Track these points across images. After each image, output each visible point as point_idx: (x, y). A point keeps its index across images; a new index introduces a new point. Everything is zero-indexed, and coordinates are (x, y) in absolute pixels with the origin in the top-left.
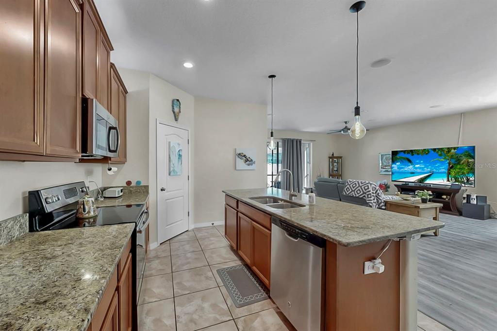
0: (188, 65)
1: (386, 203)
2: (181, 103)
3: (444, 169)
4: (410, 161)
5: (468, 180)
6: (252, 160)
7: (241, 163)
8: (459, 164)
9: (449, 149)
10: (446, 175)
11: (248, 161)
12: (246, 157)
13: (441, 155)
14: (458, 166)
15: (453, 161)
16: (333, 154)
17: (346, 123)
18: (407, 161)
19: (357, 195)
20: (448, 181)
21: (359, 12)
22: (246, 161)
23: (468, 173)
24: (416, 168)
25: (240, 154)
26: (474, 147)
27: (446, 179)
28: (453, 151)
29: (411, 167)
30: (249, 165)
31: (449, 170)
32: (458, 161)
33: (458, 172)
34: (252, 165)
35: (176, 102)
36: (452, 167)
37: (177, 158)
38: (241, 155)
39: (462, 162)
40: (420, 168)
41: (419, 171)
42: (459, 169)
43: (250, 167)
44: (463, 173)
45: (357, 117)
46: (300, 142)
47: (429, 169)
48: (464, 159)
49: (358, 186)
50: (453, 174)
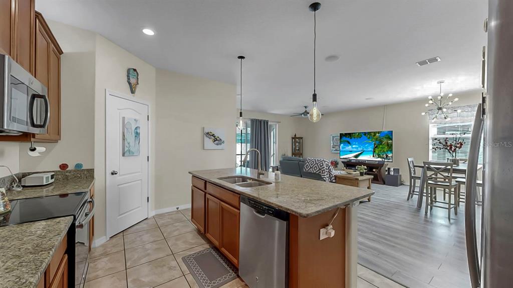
0: (149, 32)
1: (336, 176)
2: (139, 74)
3: (371, 148)
4: (349, 143)
5: (387, 156)
6: (221, 140)
7: (209, 143)
8: (381, 144)
9: (375, 133)
10: (372, 153)
11: (217, 140)
12: (214, 137)
13: (369, 138)
14: (381, 146)
15: (377, 142)
16: (295, 135)
17: (306, 107)
18: (347, 143)
19: (315, 172)
20: (374, 157)
21: (316, 12)
22: (215, 141)
23: (387, 152)
24: (353, 148)
25: (208, 133)
26: (392, 131)
27: (372, 155)
28: (377, 135)
29: (350, 147)
30: (217, 144)
31: (374, 149)
32: (381, 142)
33: (380, 151)
34: (221, 144)
35: (132, 73)
36: (376, 147)
37: (134, 137)
38: (209, 135)
39: (384, 143)
40: (355, 148)
41: (355, 150)
42: (382, 148)
43: (219, 147)
44: (384, 151)
45: (315, 102)
46: (267, 123)
47: (361, 149)
48: (385, 141)
49: (315, 163)
50: (377, 152)
